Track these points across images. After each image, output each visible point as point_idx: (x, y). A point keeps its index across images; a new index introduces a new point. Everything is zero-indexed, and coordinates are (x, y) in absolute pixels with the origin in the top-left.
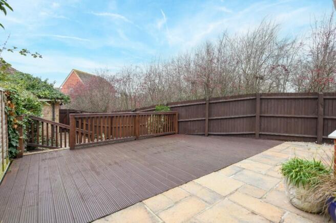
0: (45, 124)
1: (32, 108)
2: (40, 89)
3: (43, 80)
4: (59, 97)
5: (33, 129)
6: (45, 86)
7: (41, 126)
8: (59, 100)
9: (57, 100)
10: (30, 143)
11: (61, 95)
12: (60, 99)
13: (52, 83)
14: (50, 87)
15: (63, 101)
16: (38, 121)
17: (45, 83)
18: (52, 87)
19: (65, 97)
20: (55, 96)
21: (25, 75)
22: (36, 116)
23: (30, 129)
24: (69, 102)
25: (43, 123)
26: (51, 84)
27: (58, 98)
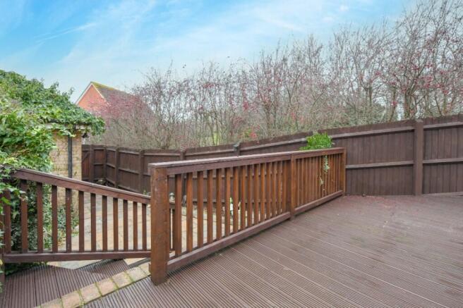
0: (61, 191)
1: (21, 144)
2: (40, 103)
3: (47, 86)
4: (84, 120)
5: (24, 209)
6: (51, 97)
7: (50, 197)
8: (82, 128)
9: (77, 127)
10: (14, 255)
11: (85, 116)
12: (85, 124)
13: (67, 91)
14: (62, 101)
15: (89, 128)
16: (40, 184)
17: (52, 91)
18: (67, 99)
19: (94, 121)
20: (73, 118)
21: (8, 75)
22: (36, 170)
23: (17, 209)
24: (104, 131)
25: (54, 188)
26: (65, 95)
27: (80, 123)
